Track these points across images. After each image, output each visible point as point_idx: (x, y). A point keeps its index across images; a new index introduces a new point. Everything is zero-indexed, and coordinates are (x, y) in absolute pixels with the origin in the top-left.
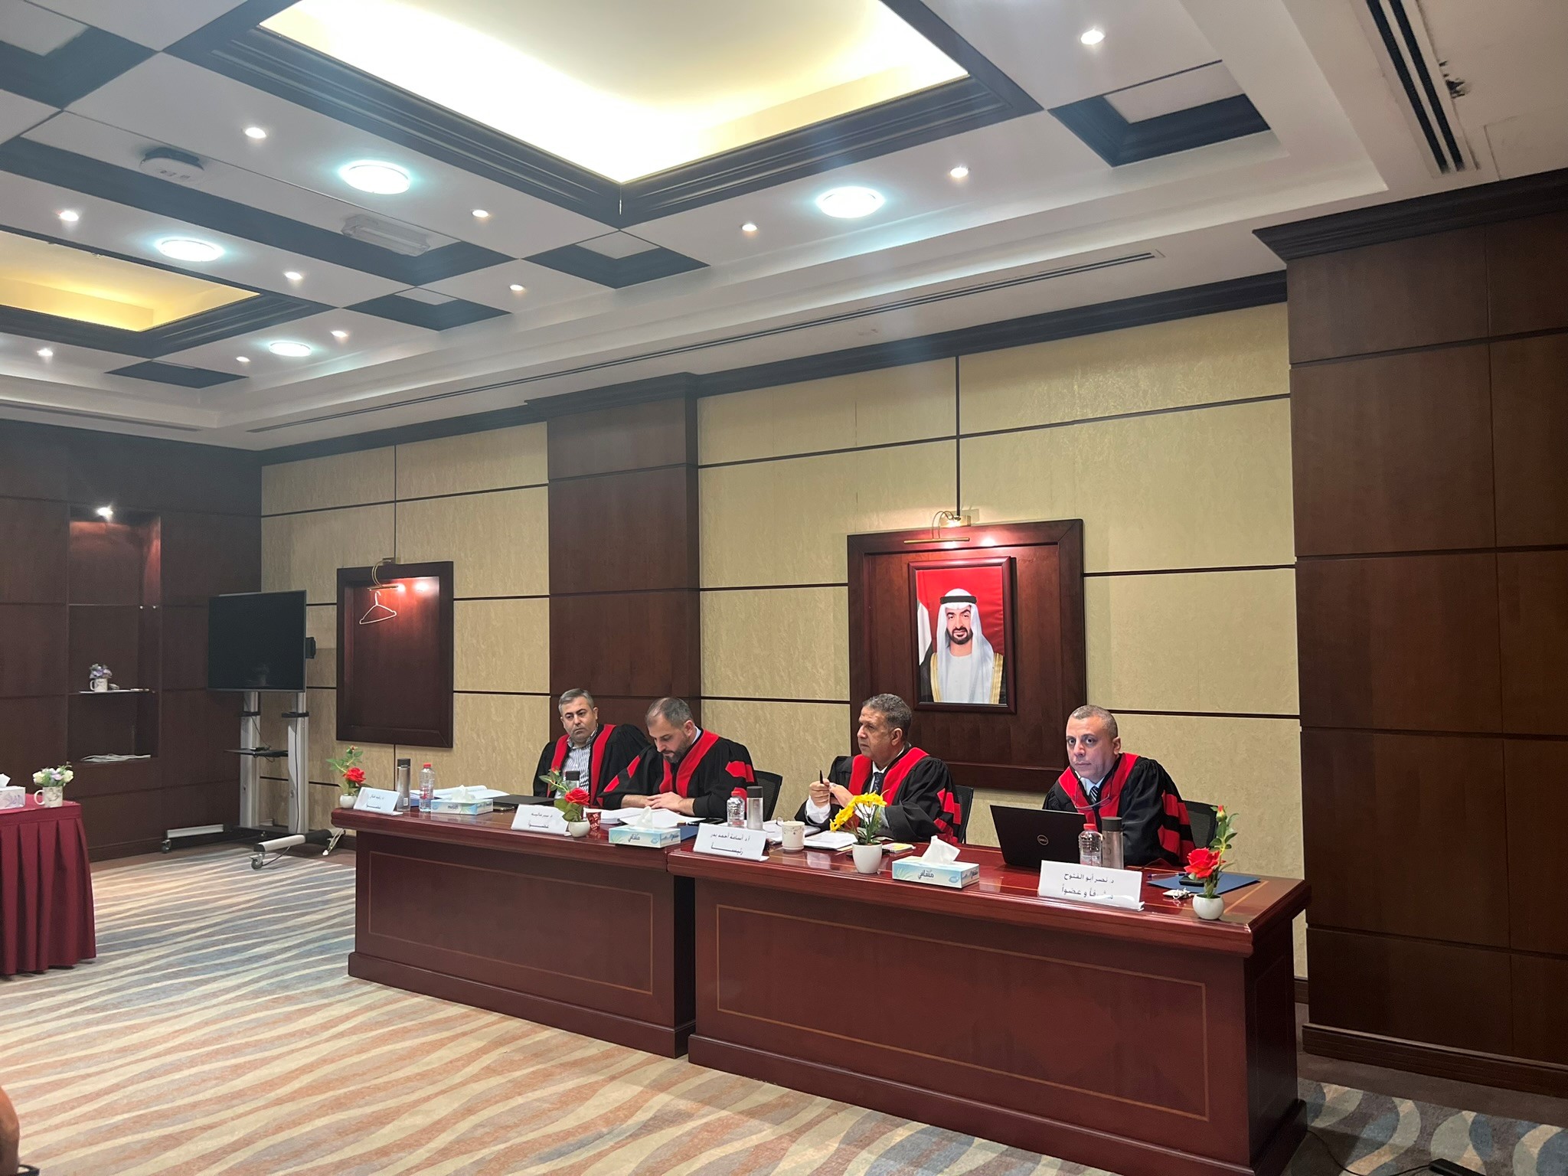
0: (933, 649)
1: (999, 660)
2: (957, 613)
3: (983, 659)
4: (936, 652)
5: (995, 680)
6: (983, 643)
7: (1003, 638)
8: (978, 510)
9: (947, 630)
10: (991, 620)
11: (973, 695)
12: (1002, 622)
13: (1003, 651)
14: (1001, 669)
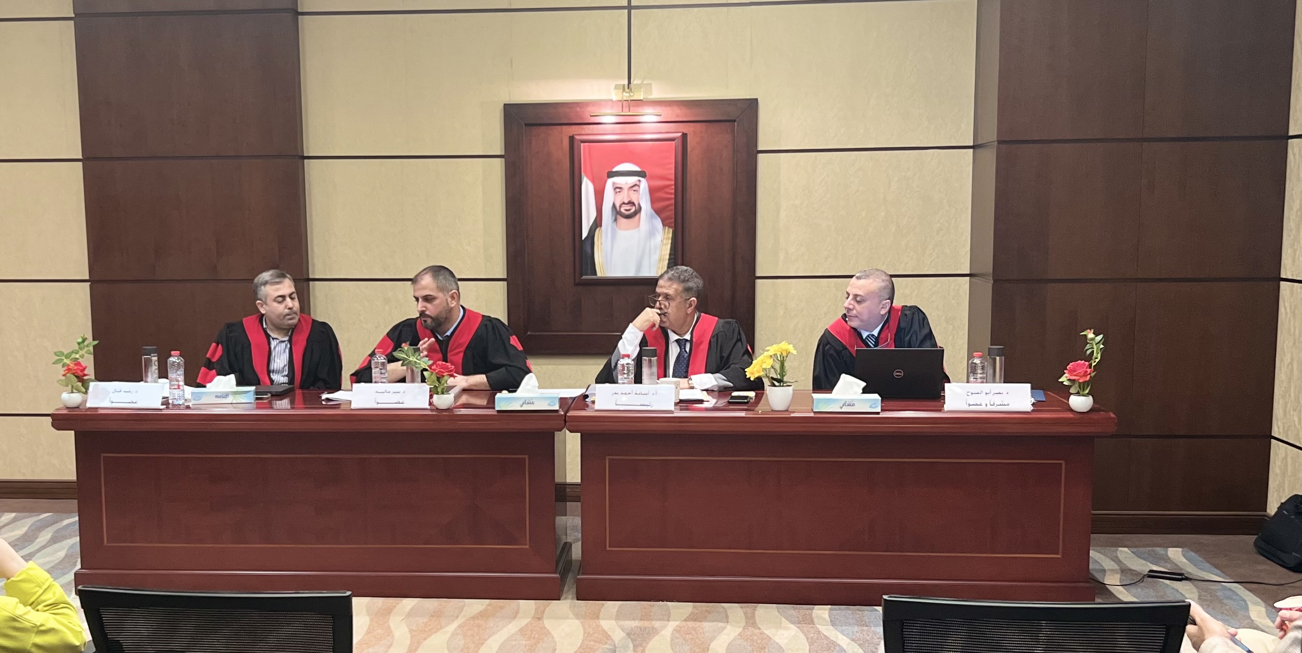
0: (598, 223)
1: (668, 233)
2: (626, 188)
3: (652, 233)
4: (601, 226)
5: (663, 253)
6: (652, 217)
7: (673, 212)
8: (651, 84)
9: (614, 206)
10: (661, 194)
11: (639, 267)
12: (673, 196)
13: (673, 225)
14: (670, 241)
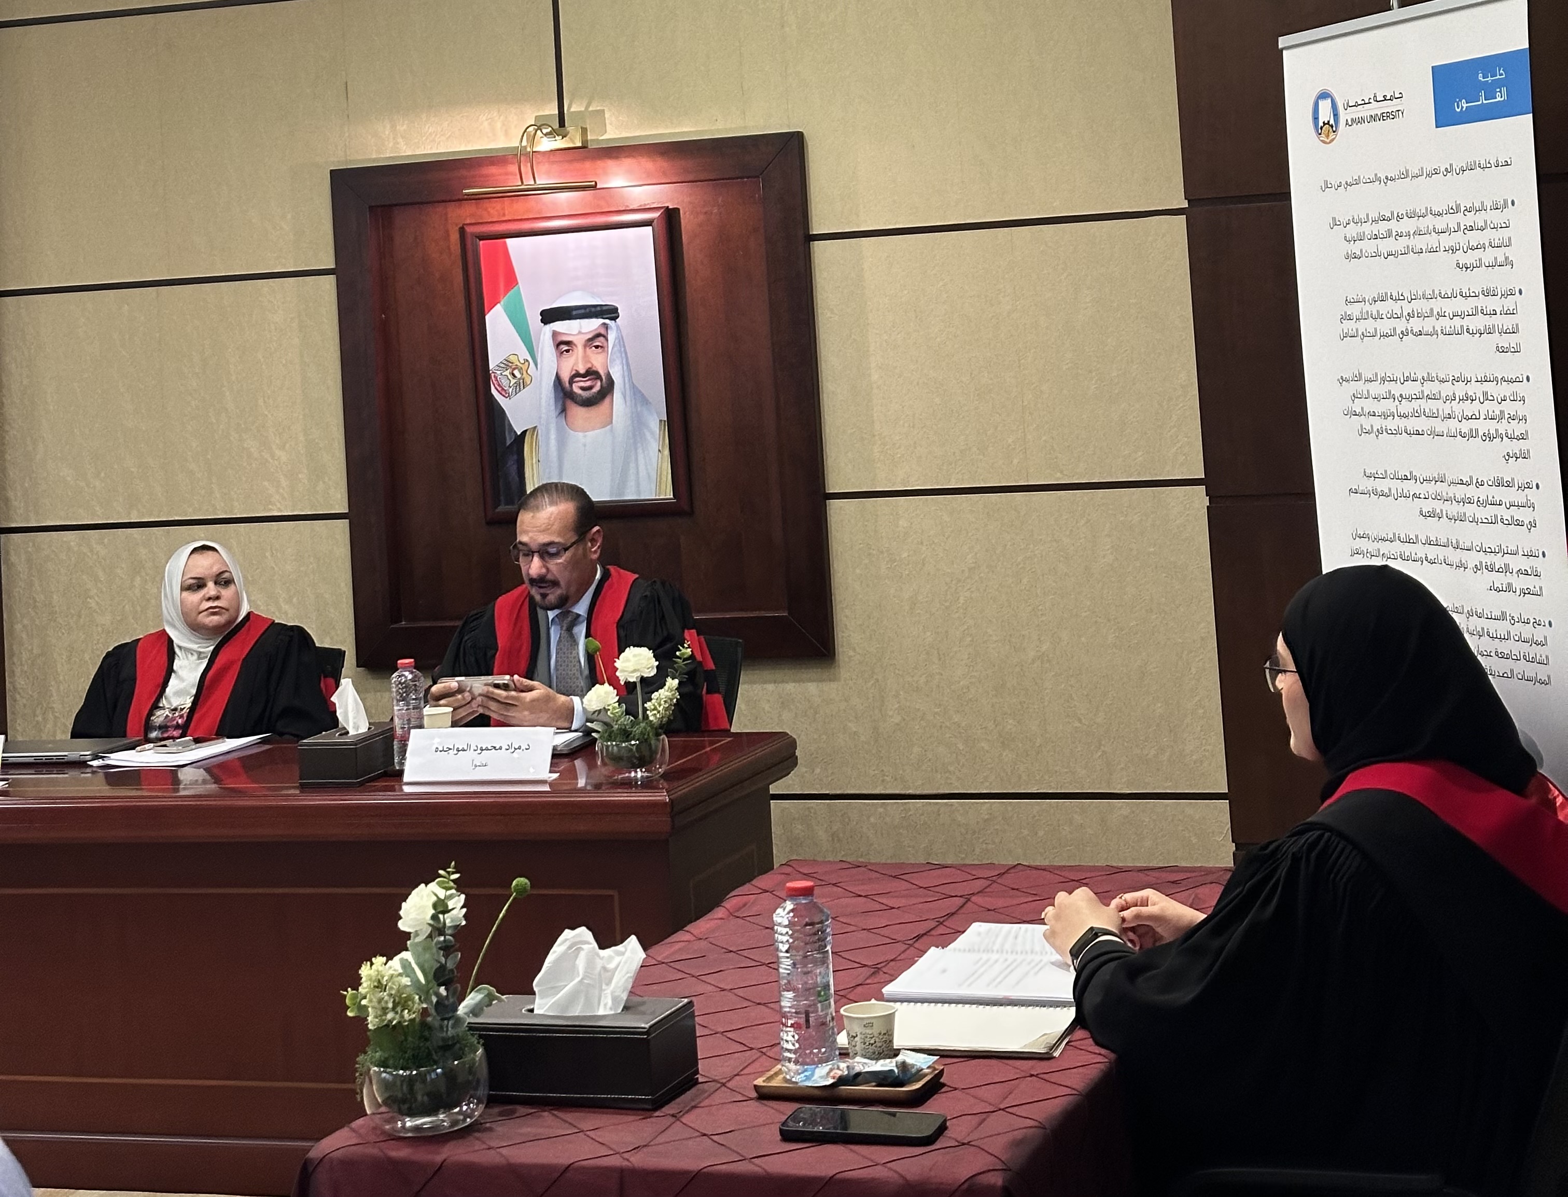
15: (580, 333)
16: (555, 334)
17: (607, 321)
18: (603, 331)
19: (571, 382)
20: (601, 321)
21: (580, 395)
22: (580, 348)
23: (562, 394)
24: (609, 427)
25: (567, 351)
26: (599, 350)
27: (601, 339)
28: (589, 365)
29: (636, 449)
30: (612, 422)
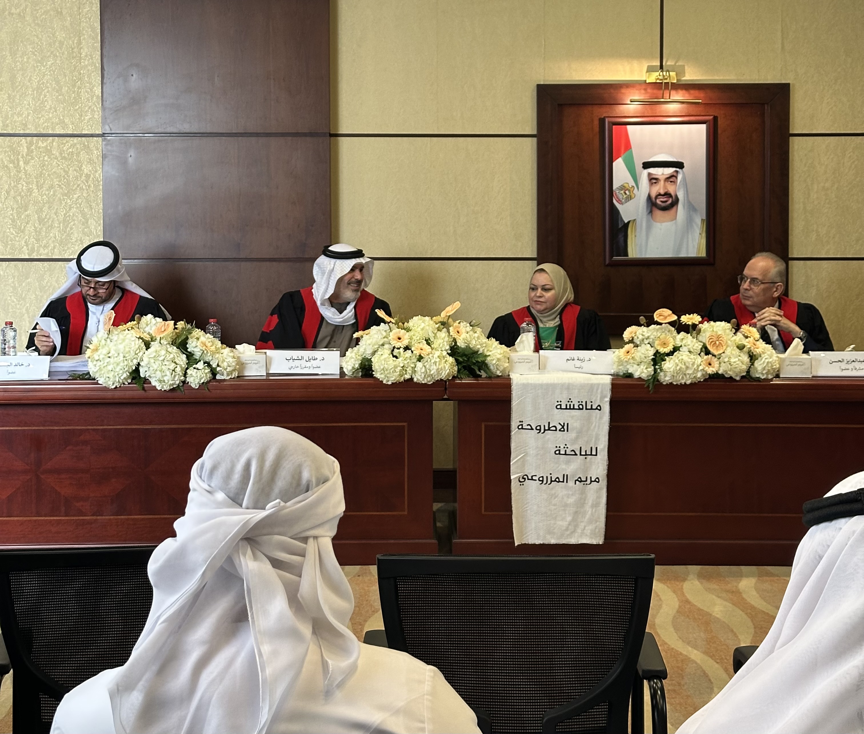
15: (663, 174)
16: (649, 174)
17: (678, 169)
18: (675, 174)
19: (656, 197)
20: (674, 169)
21: (660, 205)
22: (662, 182)
23: (650, 204)
24: (674, 221)
25: (655, 183)
26: (673, 183)
27: (674, 178)
28: (666, 191)
29: (688, 232)
30: (676, 219)
